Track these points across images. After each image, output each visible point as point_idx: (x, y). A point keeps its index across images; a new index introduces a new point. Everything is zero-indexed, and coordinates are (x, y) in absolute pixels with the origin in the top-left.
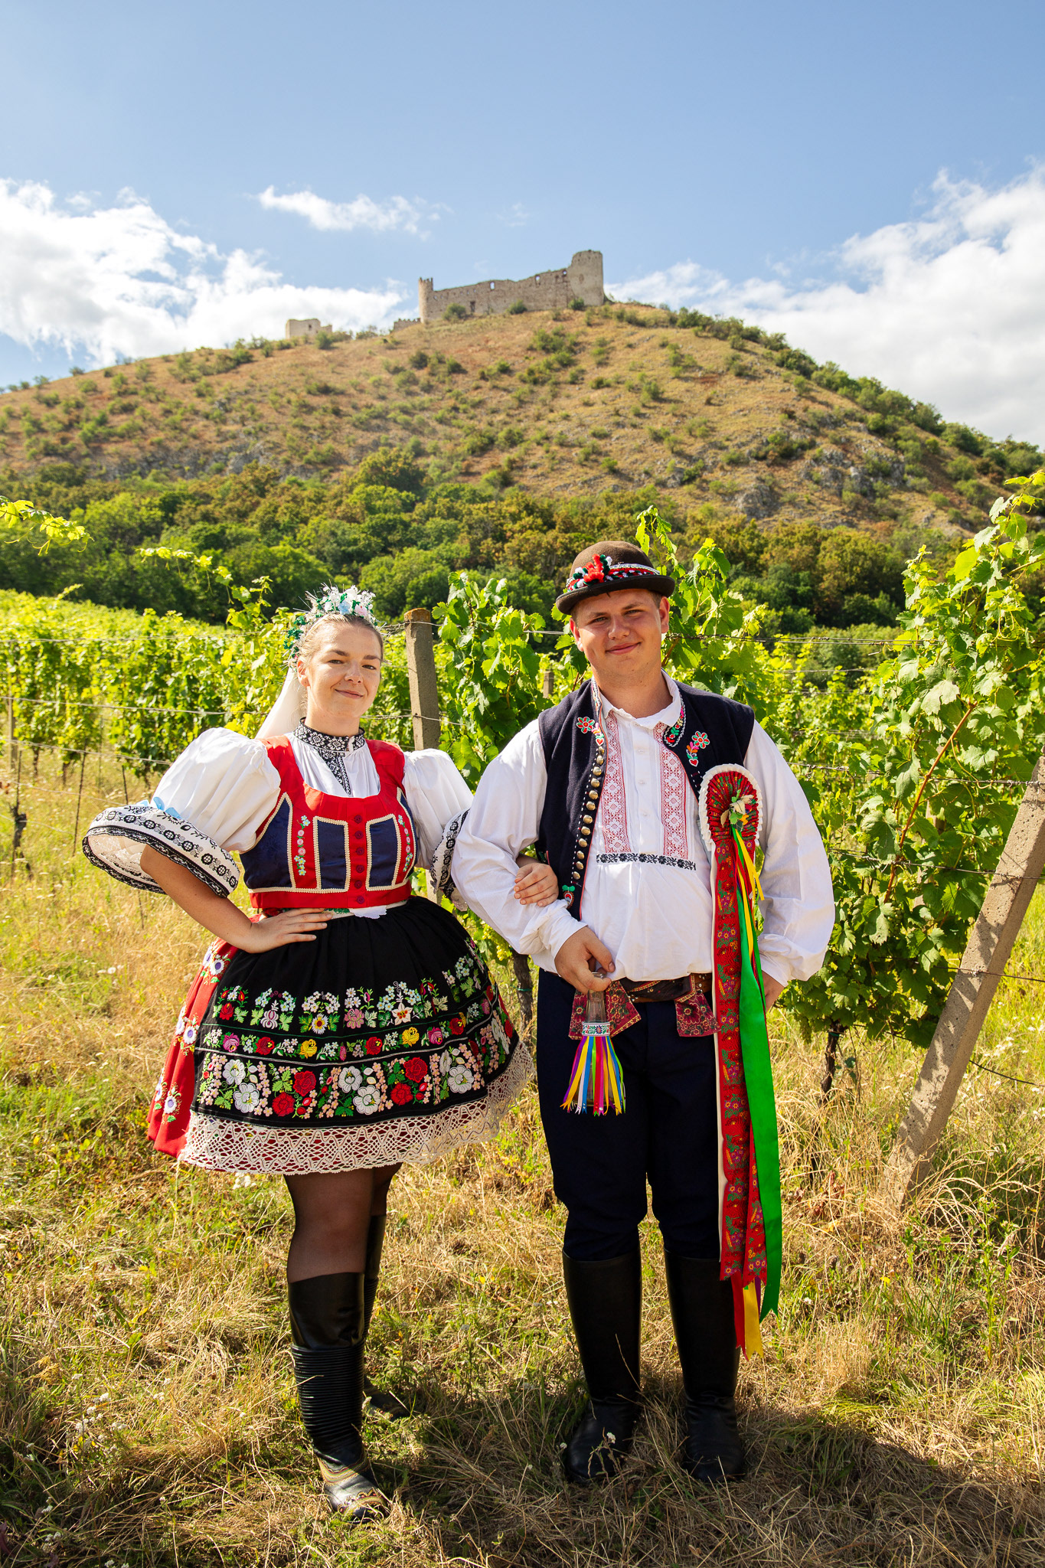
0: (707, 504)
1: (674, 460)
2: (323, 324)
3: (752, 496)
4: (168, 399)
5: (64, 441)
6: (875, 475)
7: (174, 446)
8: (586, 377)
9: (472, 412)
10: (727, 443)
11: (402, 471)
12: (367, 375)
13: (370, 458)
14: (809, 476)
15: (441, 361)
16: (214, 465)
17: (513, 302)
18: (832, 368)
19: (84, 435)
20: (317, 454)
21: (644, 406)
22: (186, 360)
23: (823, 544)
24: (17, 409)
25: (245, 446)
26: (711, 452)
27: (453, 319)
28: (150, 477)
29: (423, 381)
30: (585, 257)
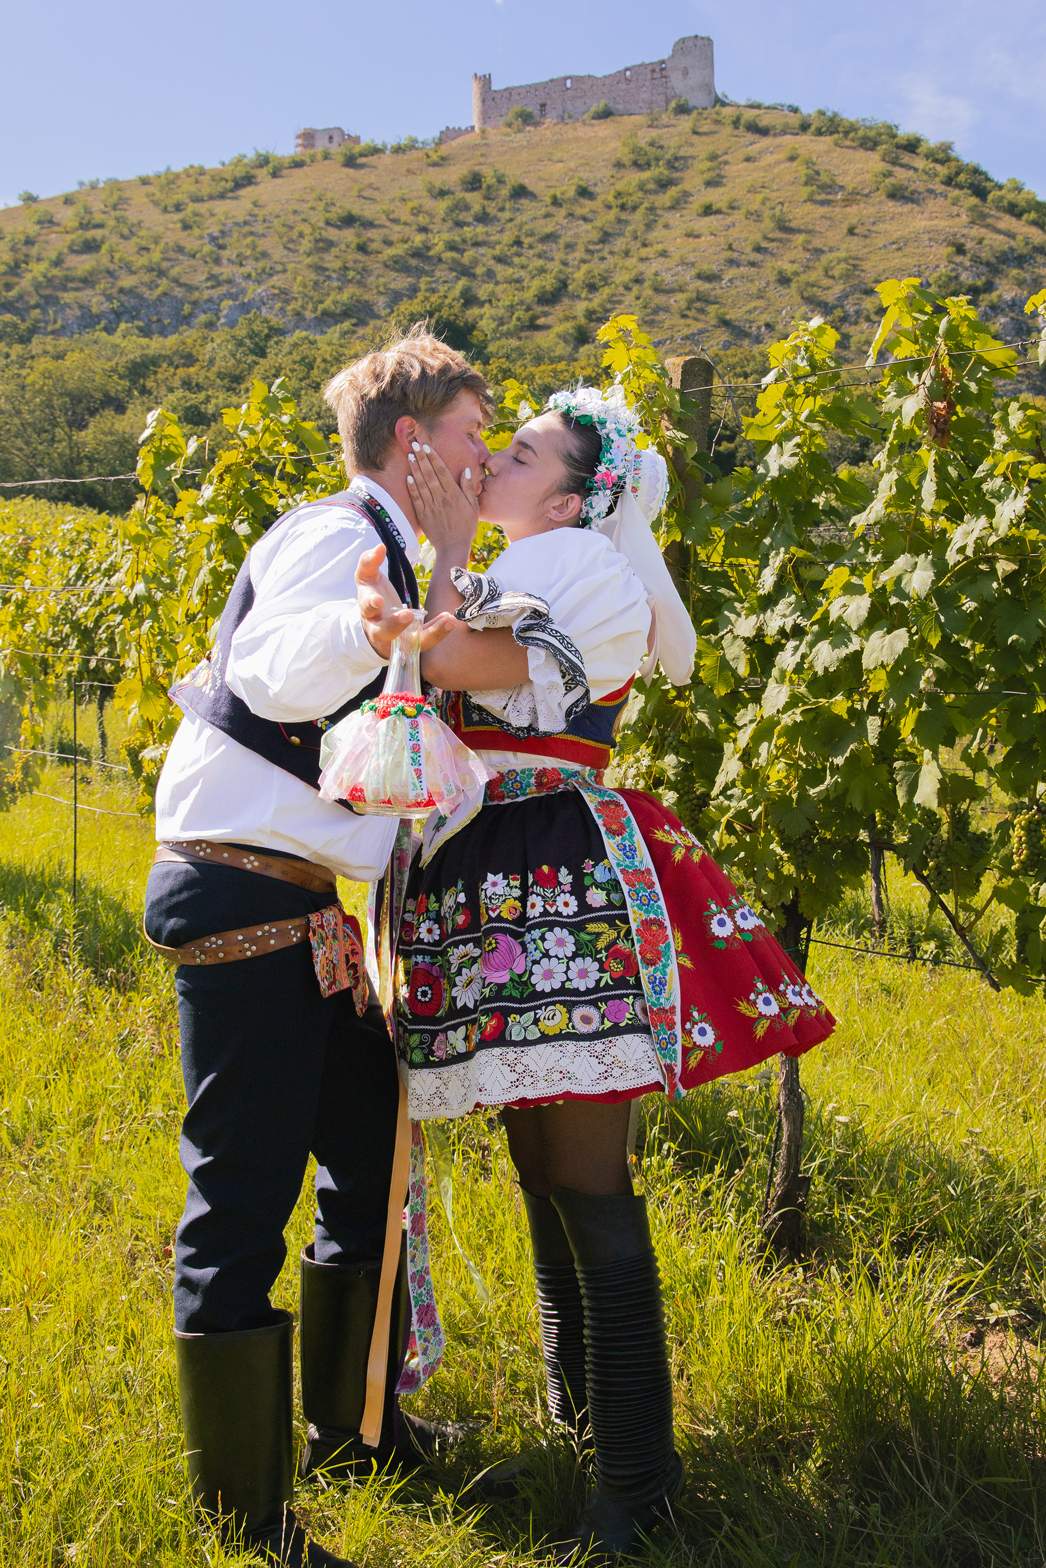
2: (349, 134)
4: (144, 232)
5: (9, 287)
7: (151, 293)
8: (691, 199)
10: (874, 286)
12: (403, 200)
15: (501, 181)
16: (203, 318)
17: (597, 105)
18: (1016, 189)
19: (34, 278)
20: (335, 302)
21: (765, 238)
22: (170, 181)
25: (243, 292)
27: (515, 126)
28: (119, 333)
29: (477, 208)
30: (690, 44)
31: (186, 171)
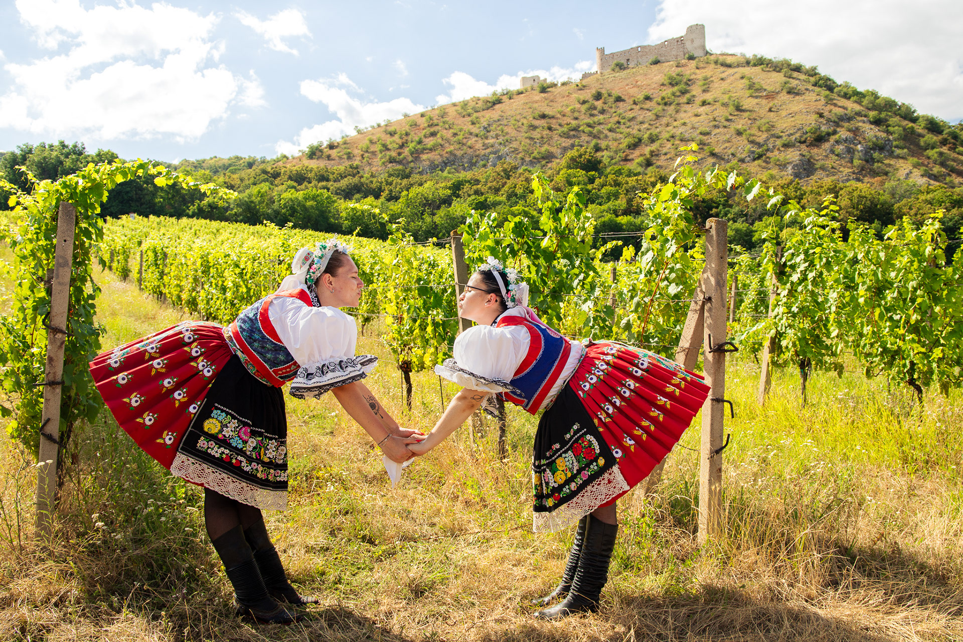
0: (770, 171)
1: (749, 146)
2: (542, 78)
3: (797, 165)
4: (455, 127)
5: (399, 154)
6: (874, 149)
7: (459, 153)
8: (696, 99)
9: (628, 124)
10: (781, 134)
11: (589, 161)
12: (567, 106)
13: (571, 154)
14: (832, 152)
15: (610, 95)
16: (482, 163)
17: (652, 58)
18: (847, 86)
19: (410, 150)
20: (539, 153)
21: (731, 115)
22: (465, 104)
23: (841, 192)
24: (375, 138)
25: (499, 151)
26: (772, 140)
27: (616, 70)
28: (446, 171)
29: (599, 108)
30: (694, 28)
31: (472, 99)
